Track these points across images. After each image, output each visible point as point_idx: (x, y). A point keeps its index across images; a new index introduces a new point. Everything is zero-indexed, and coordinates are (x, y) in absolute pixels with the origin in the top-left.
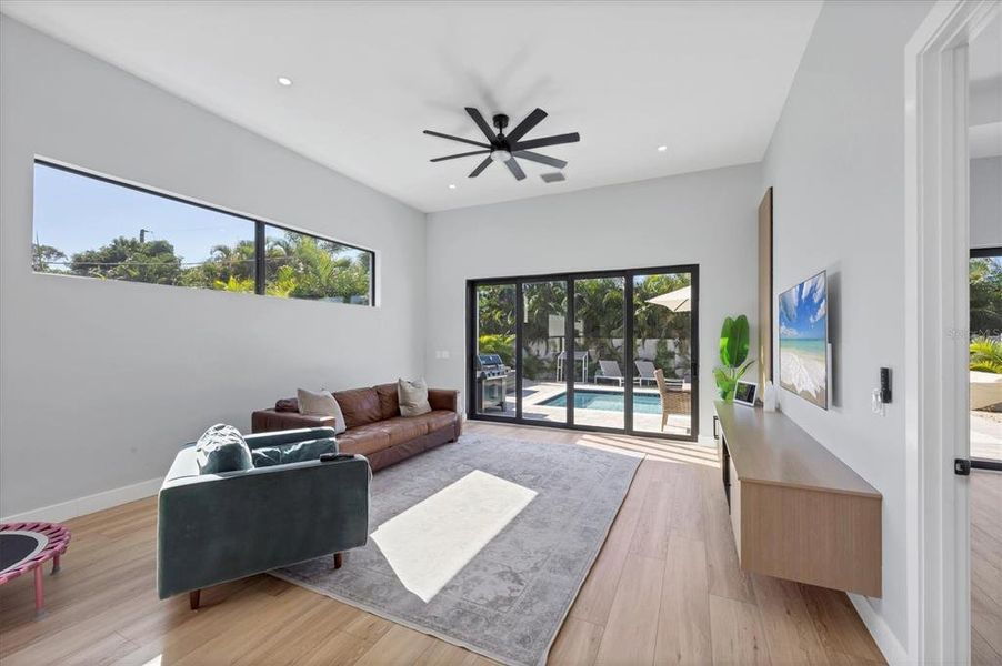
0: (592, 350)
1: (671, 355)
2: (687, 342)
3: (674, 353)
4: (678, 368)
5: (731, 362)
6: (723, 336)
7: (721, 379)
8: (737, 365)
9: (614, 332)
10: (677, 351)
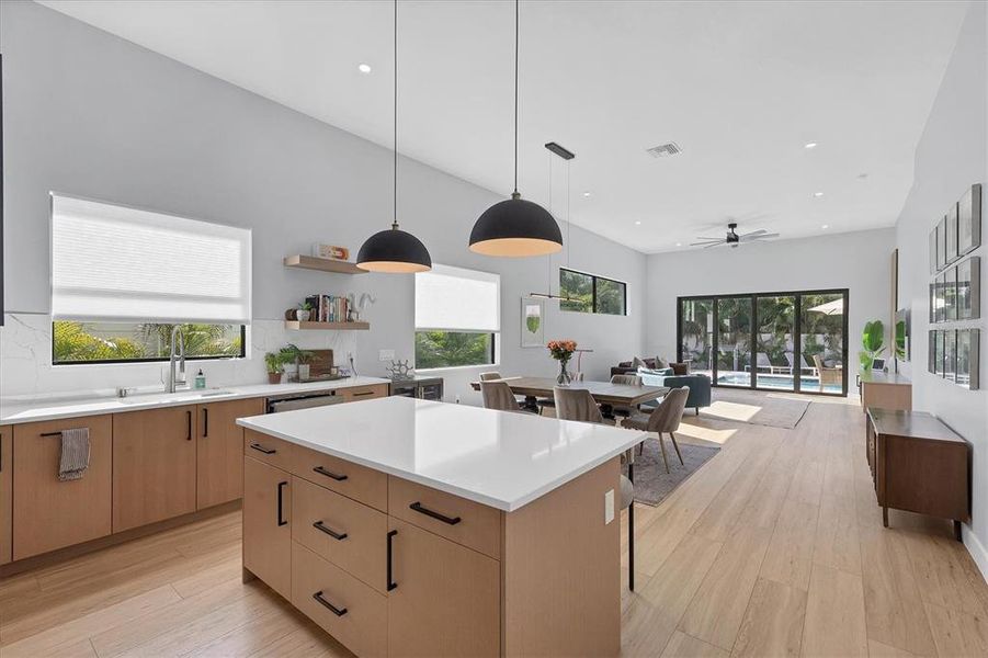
0: (740, 345)
1: (821, 349)
2: (838, 337)
3: (823, 347)
4: (828, 359)
5: (870, 348)
6: (866, 332)
7: (863, 358)
8: (875, 350)
9: (763, 328)
10: (827, 345)
